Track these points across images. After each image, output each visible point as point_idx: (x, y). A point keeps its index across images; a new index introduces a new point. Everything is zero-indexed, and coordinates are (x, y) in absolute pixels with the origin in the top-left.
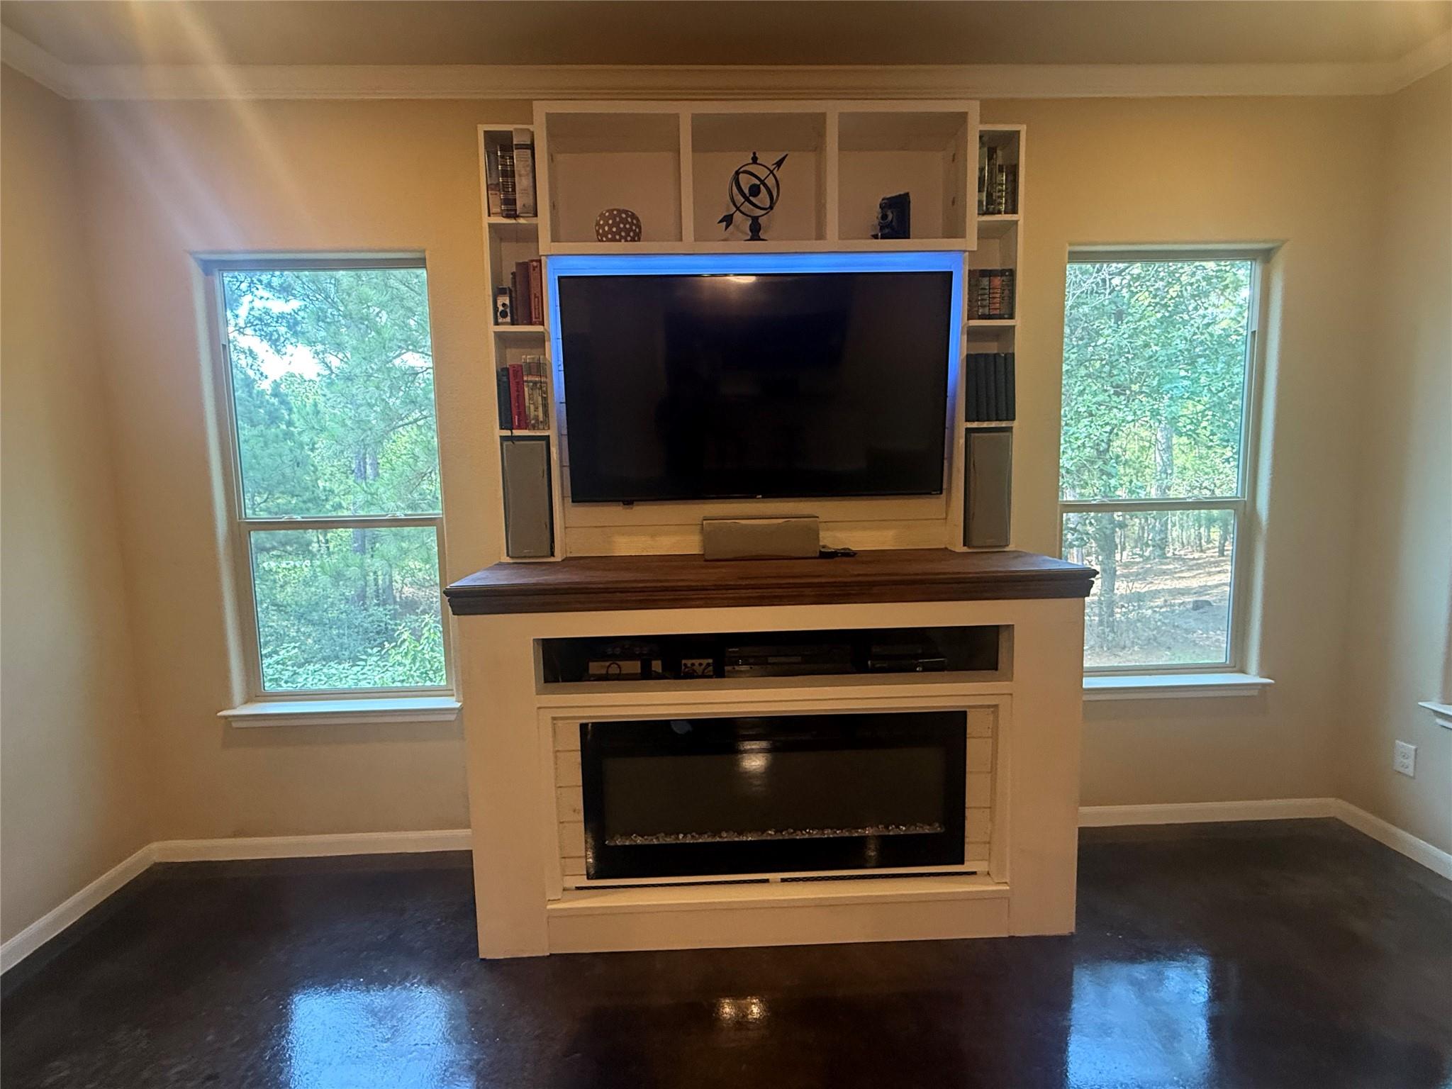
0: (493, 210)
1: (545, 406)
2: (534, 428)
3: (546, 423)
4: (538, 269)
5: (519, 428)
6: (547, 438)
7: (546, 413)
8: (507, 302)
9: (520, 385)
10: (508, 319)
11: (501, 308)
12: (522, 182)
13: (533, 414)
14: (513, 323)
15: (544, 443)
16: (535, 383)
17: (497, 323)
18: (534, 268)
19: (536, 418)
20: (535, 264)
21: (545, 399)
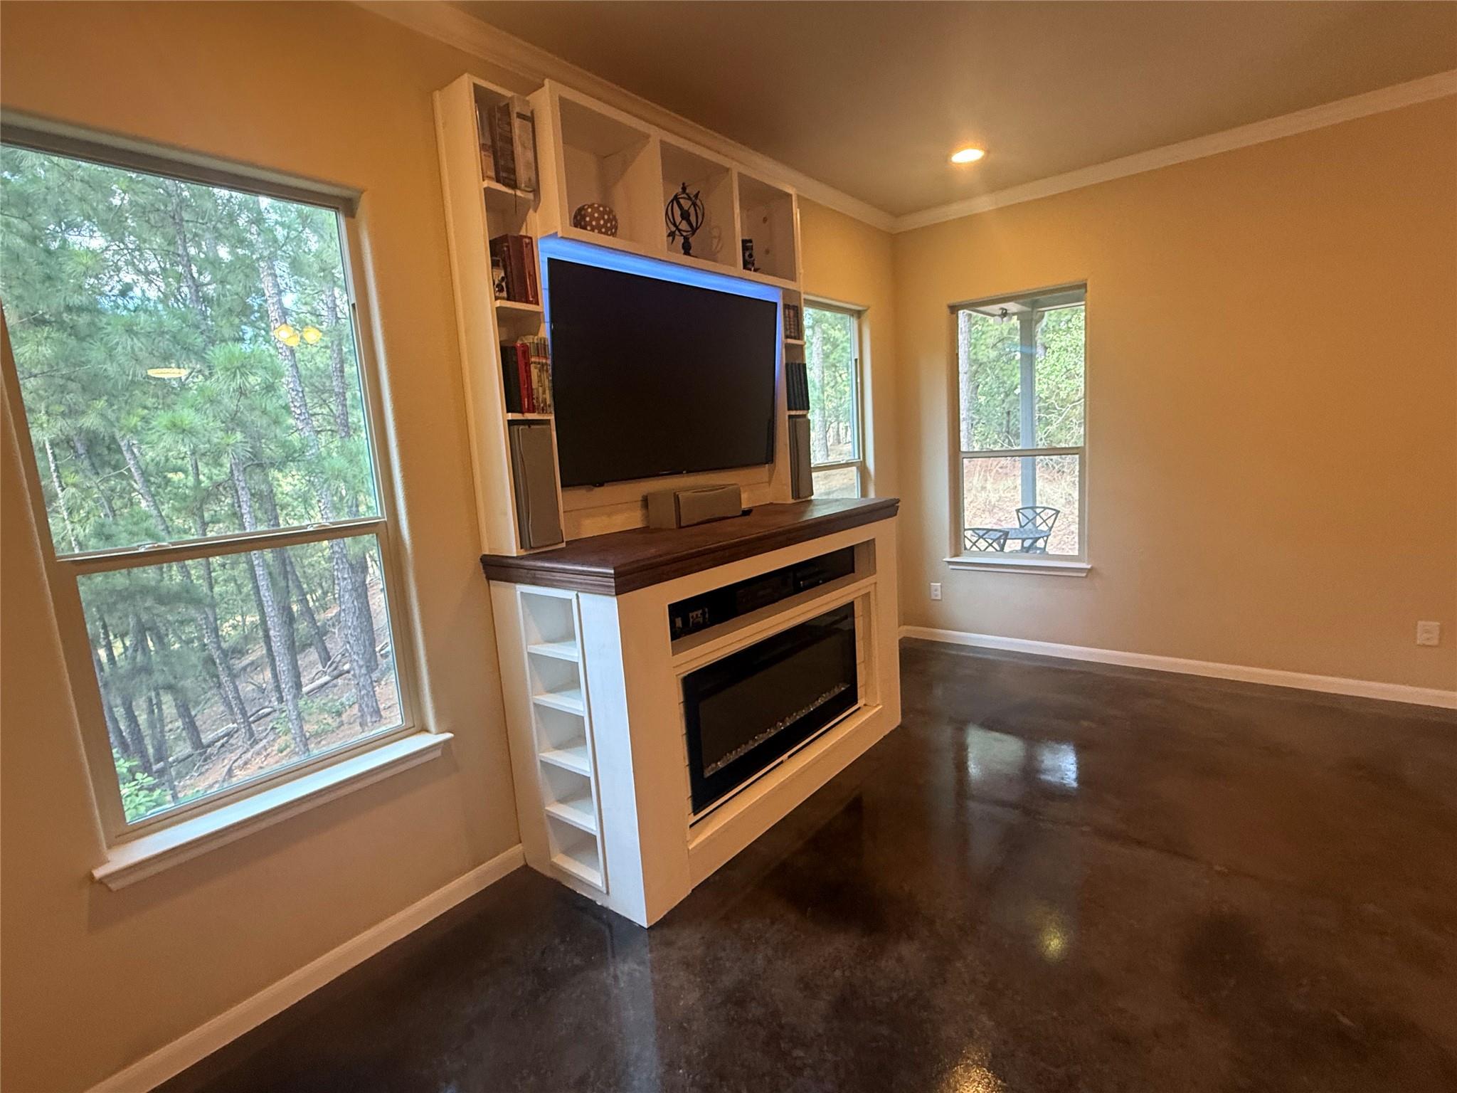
0: (486, 173)
1: (549, 390)
2: (543, 411)
3: (550, 409)
4: (529, 246)
5: (529, 411)
6: (550, 422)
7: (550, 397)
8: (503, 276)
9: (526, 367)
10: (506, 294)
11: (497, 281)
12: (522, 152)
14: (508, 299)
15: (549, 428)
16: (543, 365)
17: (494, 297)
18: (527, 244)
19: (545, 401)
20: (527, 241)
21: (549, 383)
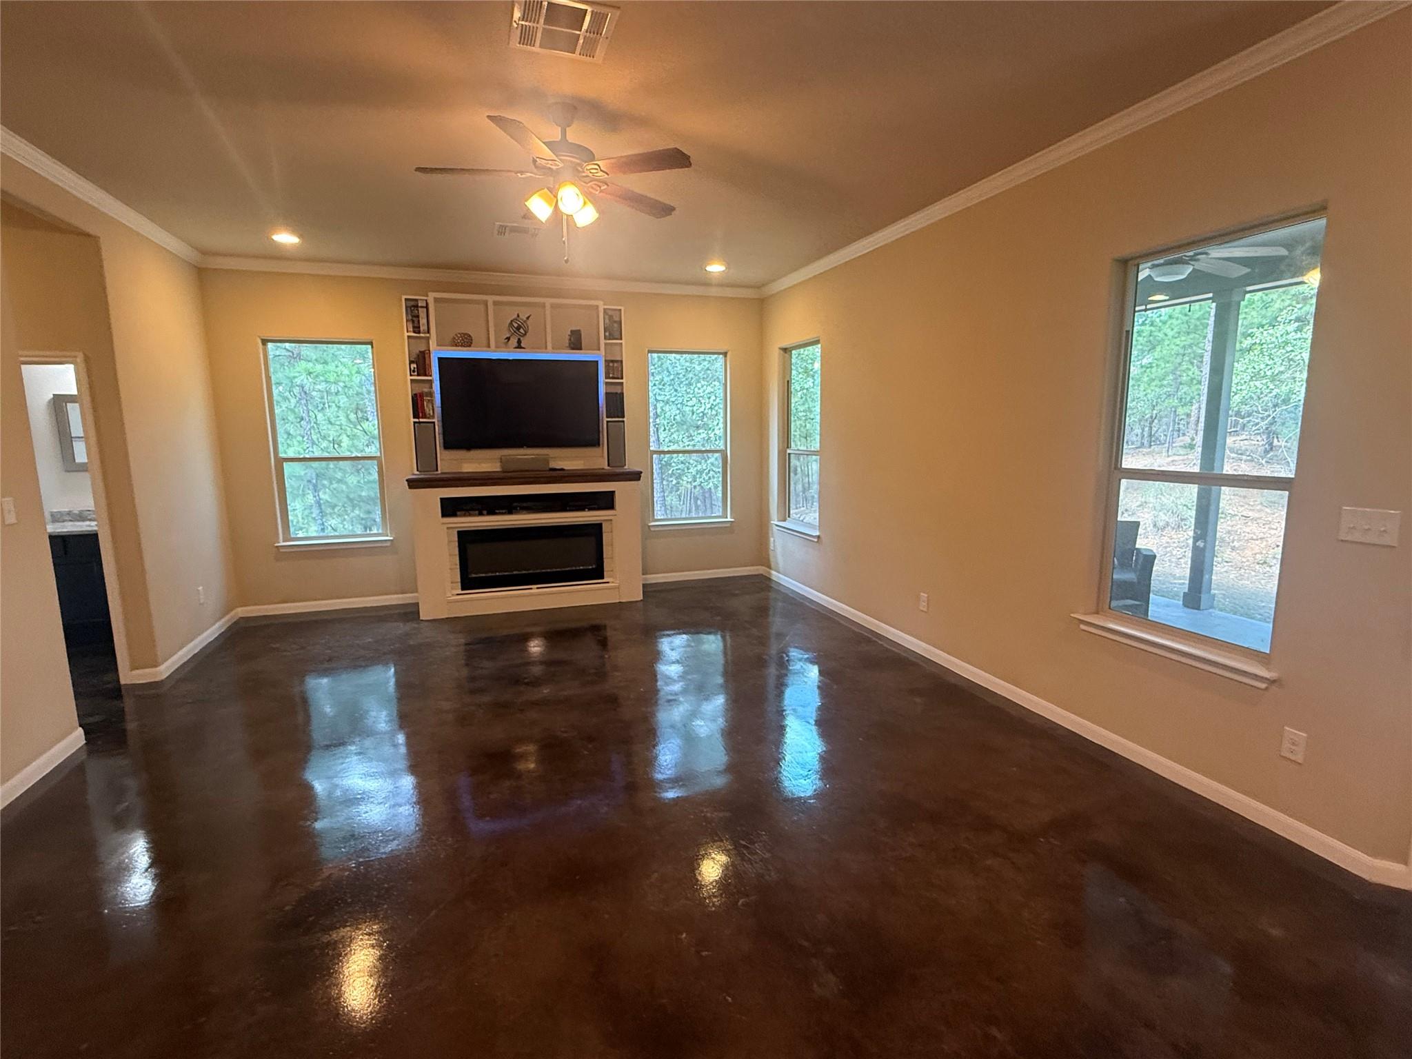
0: (409, 330)
1: (433, 410)
2: (429, 418)
3: (433, 417)
4: (429, 354)
5: (422, 418)
6: (434, 423)
7: (433, 412)
8: (415, 366)
9: (422, 401)
10: (416, 373)
11: (412, 369)
12: (423, 321)
13: (428, 412)
14: (418, 375)
15: (433, 425)
16: (429, 400)
17: (411, 375)
18: (427, 353)
19: (429, 414)
21: (433, 407)
